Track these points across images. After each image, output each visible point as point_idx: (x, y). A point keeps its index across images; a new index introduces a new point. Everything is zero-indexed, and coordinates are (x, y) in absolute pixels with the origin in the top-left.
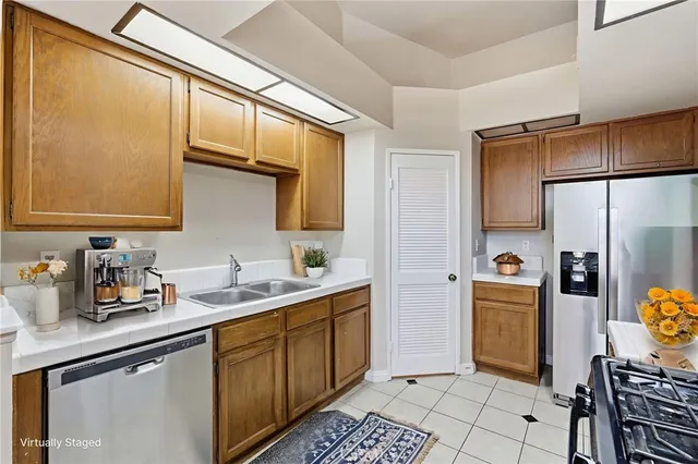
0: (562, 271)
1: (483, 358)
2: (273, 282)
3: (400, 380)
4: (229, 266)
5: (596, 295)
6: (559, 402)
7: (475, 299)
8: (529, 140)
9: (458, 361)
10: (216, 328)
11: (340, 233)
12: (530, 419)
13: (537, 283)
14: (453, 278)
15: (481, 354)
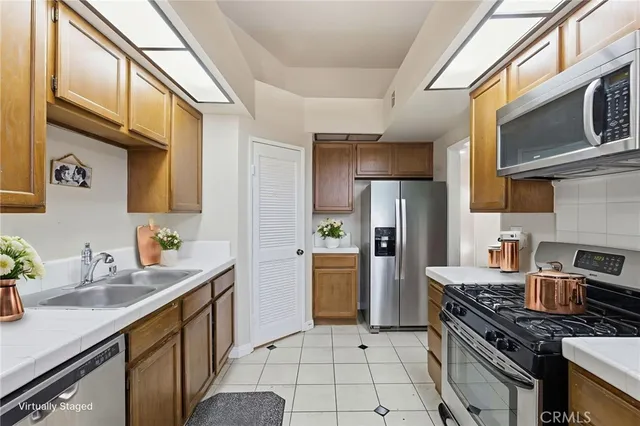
0: (376, 241)
1: (320, 314)
2: (135, 274)
3: (261, 349)
4: (80, 257)
5: (394, 255)
6: (373, 330)
7: (314, 267)
8: (347, 146)
9: (303, 319)
10: (127, 333)
11: (199, 215)
12: (363, 347)
13: (356, 250)
14: (300, 252)
15: (320, 311)
